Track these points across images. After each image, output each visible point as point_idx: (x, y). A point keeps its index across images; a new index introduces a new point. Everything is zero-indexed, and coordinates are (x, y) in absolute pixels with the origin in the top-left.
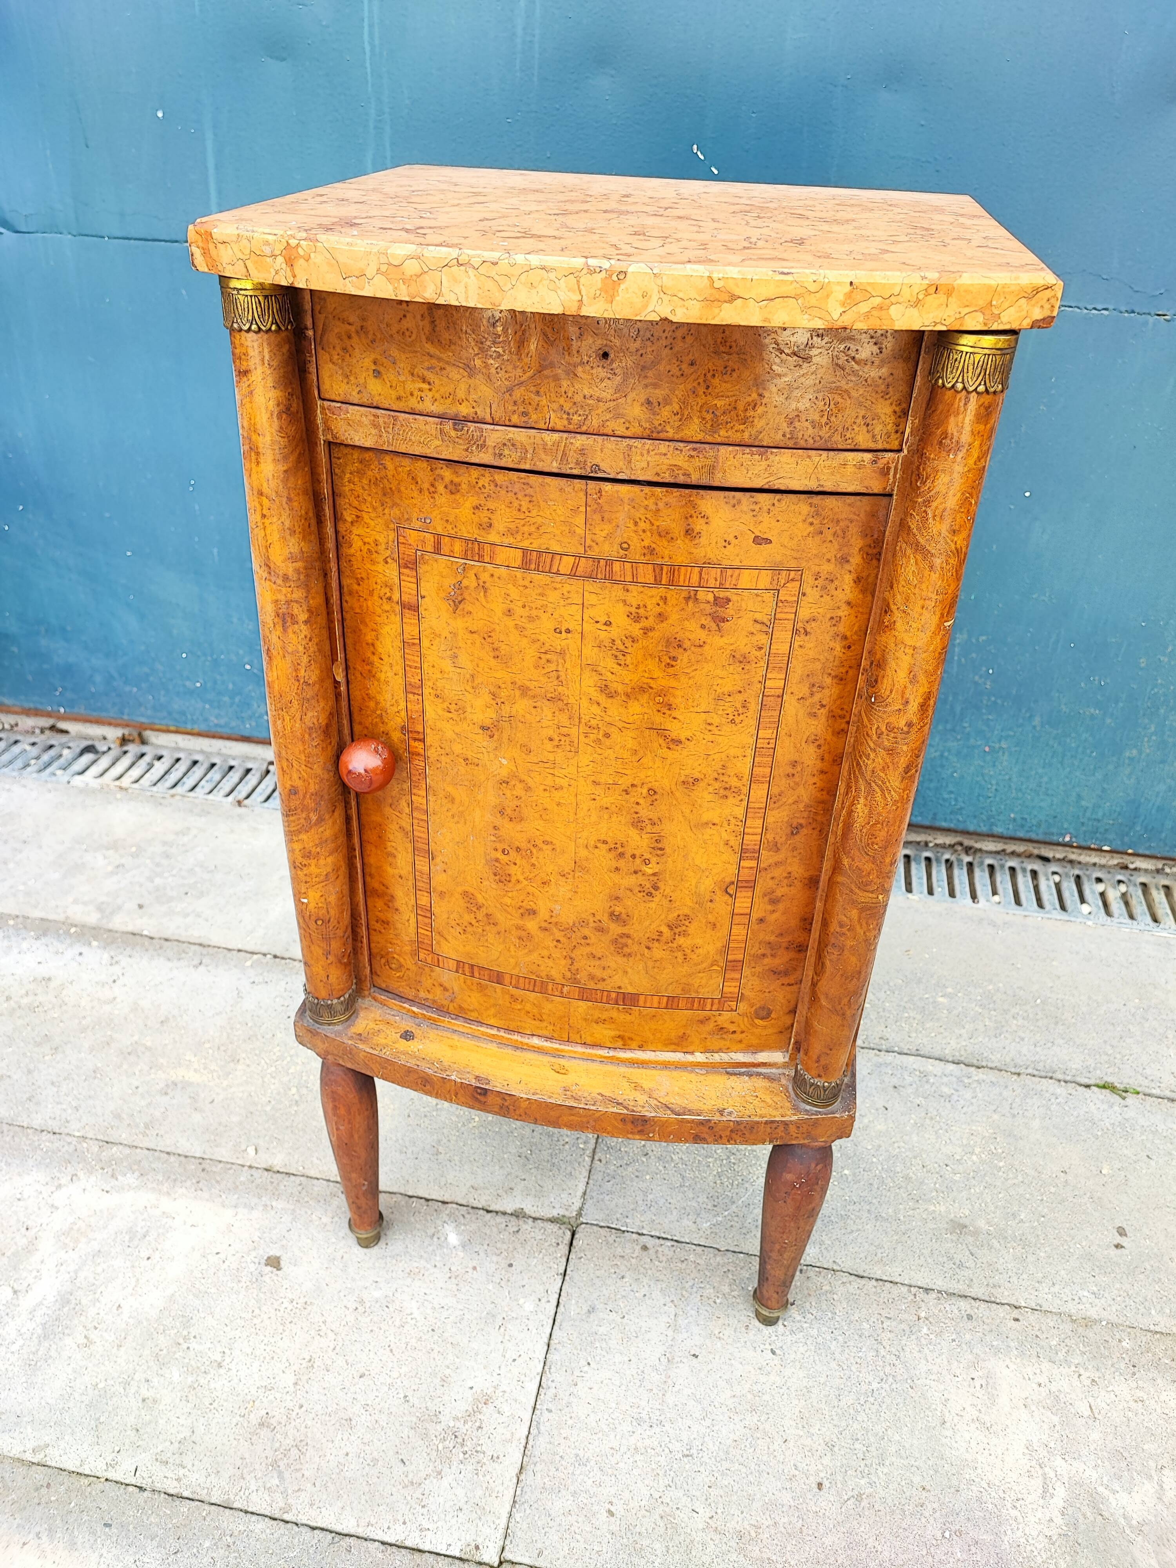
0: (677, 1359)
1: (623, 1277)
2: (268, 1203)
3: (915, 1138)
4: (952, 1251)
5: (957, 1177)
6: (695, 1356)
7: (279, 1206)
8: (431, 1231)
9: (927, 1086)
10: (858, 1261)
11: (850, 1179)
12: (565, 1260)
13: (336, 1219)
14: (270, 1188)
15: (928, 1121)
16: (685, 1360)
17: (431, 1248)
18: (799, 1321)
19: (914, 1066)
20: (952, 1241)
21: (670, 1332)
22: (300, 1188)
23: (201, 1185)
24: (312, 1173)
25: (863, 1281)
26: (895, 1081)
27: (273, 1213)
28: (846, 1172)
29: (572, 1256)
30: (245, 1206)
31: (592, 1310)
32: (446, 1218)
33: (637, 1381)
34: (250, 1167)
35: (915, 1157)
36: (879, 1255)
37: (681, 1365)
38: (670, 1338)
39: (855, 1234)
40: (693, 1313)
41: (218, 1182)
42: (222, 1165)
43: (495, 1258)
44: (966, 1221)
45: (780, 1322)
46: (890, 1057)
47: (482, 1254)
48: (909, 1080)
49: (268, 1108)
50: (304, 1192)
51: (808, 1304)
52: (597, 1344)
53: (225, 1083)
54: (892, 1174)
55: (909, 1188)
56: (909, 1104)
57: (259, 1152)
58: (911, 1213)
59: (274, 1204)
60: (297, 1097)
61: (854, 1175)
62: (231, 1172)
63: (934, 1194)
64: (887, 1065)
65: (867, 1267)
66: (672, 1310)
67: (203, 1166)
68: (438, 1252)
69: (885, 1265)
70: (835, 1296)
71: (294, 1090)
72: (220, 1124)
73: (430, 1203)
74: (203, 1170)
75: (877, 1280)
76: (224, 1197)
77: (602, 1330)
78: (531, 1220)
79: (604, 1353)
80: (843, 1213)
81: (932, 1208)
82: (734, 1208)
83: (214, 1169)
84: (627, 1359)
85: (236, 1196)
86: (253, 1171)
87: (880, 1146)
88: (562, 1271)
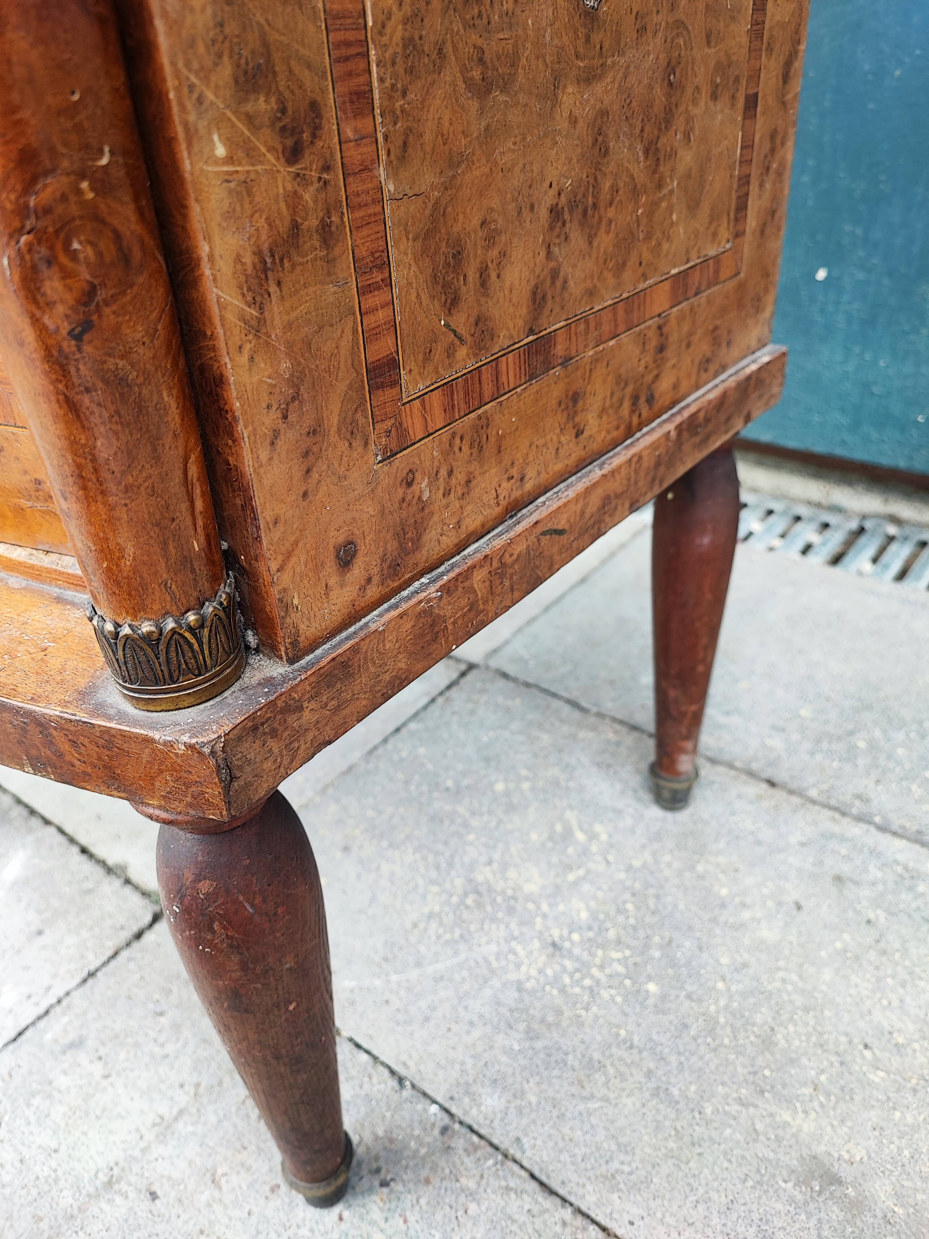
0: (124, 1187)
1: (161, 1014)
3: (827, 975)
4: (778, 1223)
5: (877, 1077)
6: (154, 1196)
9: (905, 896)
10: (565, 1157)
11: (651, 1001)
12: (110, 953)
15: (872, 955)
16: (131, 1195)
18: (372, 1223)
19: (900, 857)
20: (792, 1200)
21: (149, 1136)
25: (549, 1203)
26: (845, 869)
28: (652, 987)
29: (124, 954)
31: (76, 1045)
32: (30, 842)
33: (34, 1192)
35: (807, 1010)
36: (615, 1165)
37: (119, 1200)
38: (142, 1144)
39: (592, 1105)
40: (213, 1119)
43: (31, 916)
44: (845, 1172)
45: (338, 1209)
46: (856, 830)
47: (24, 903)
48: (875, 872)
51: (409, 1199)
52: (35, 1102)
54: (739, 1023)
55: (760, 1061)
56: (850, 914)
58: (734, 1108)
61: (664, 997)
63: (807, 1091)
64: (843, 839)
65: (574, 1177)
66: (183, 1098)
69: (614, 1188)
70: (473, 1208)
75: (579, 1211)
77: (63, 1081)
79: (33, 1120)
80: (596, 1056)
81: (786, 1116)
82: (413, 974)
84: (54, 1145)
87: (745, 965)
88: (92, 968)
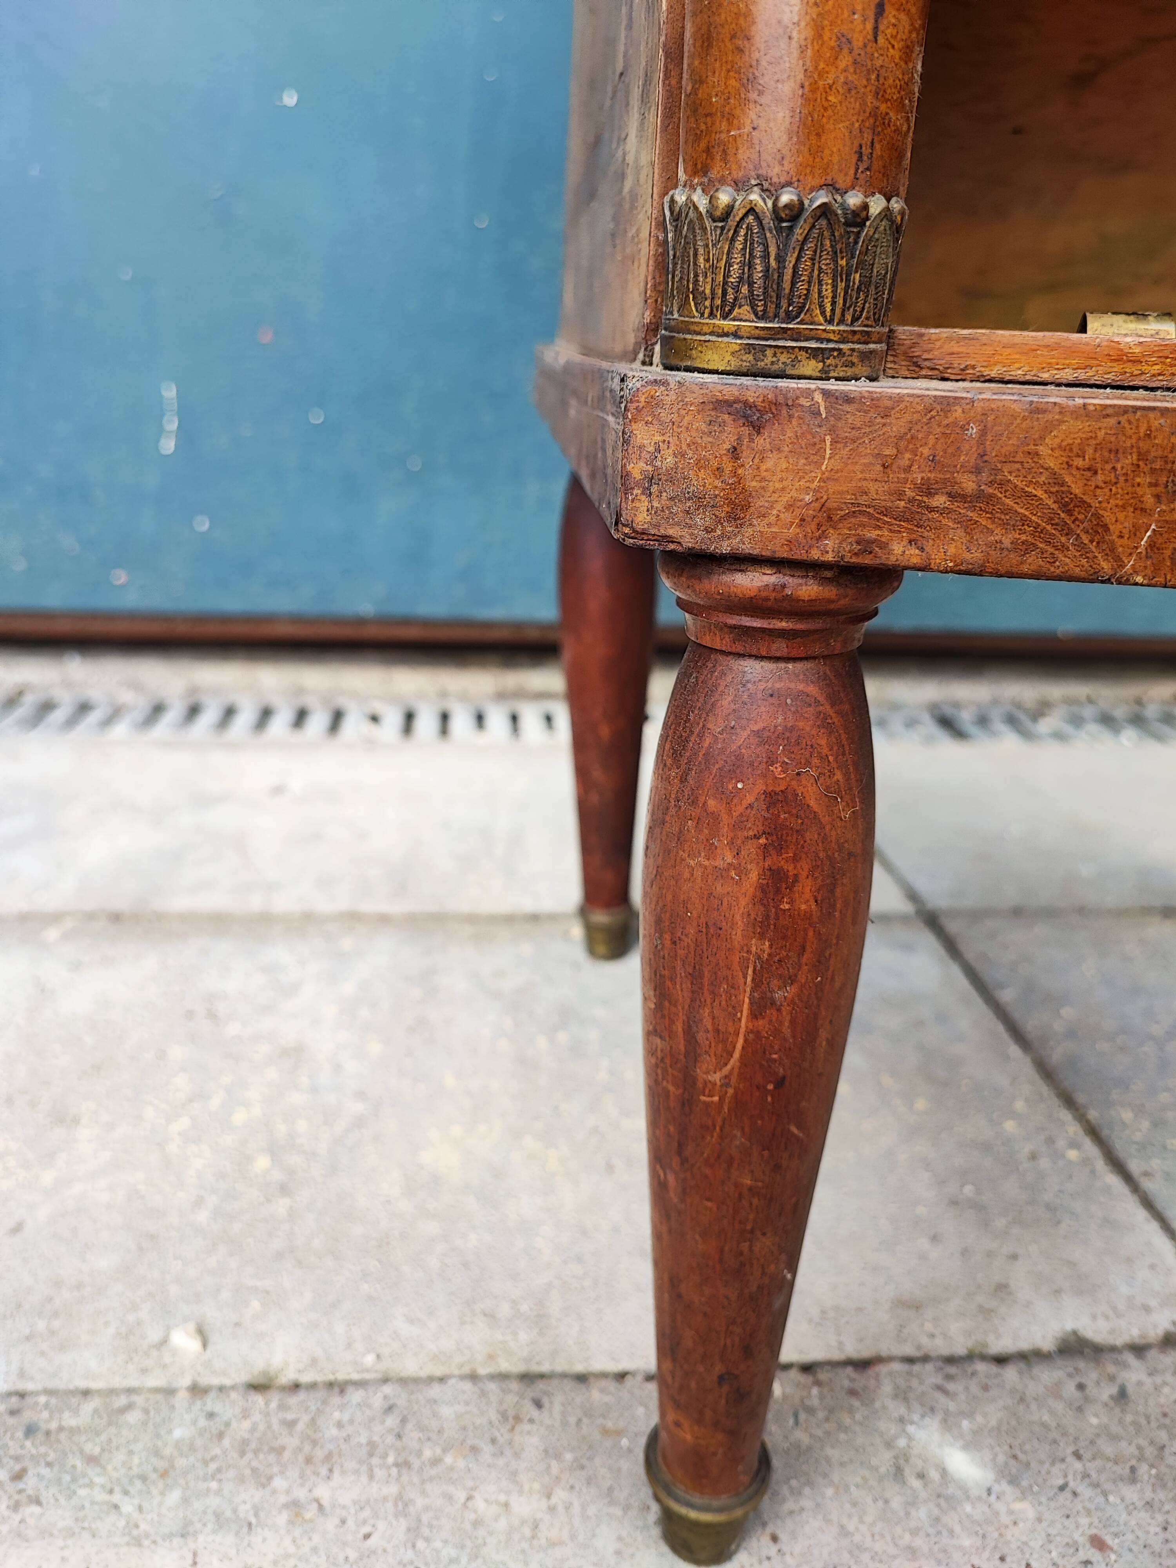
2: (301, 1494)
7: (346, 1498)
8: (884, 1459)
13: (560, 1495)
14: (291, 1442)
17: (921, 1514)
22: (391, 1421)
23: (30, 1483)
24: (411, 1367)
27: (331, 1524)
30: (220, 1521)
32: (897, 1409)
34: (197, 1390)
41: (92, 1460)
42: (89, 1406)
43: (1131, 1493)
47: (1085, 1491)
49: (202, 1217)
50: (412, 1436)
53: (48, 1178)
57: (214, 1338)
59: (323, 1492)
60: (277, 1176)
62: (133, 1417)
67: (27, 1416)
68: (951, 1519)
71: (262, 1163)
72: (58, 1284)
73: (823, 1375)
74: (30, 1431)
76: (127, 1507)
78: (1129, 1358)
83: (69, 1420)
85: (175, 1496)
86: (211, 1403)
